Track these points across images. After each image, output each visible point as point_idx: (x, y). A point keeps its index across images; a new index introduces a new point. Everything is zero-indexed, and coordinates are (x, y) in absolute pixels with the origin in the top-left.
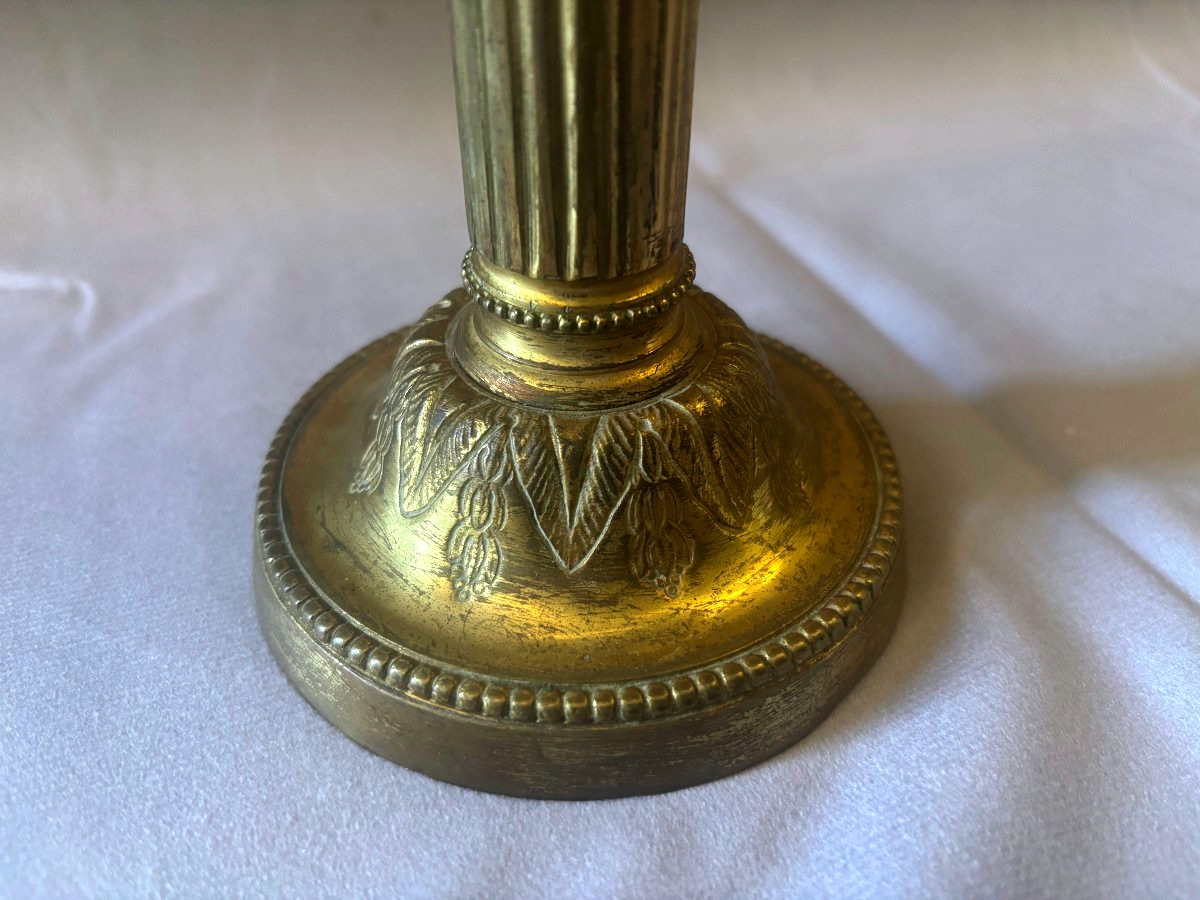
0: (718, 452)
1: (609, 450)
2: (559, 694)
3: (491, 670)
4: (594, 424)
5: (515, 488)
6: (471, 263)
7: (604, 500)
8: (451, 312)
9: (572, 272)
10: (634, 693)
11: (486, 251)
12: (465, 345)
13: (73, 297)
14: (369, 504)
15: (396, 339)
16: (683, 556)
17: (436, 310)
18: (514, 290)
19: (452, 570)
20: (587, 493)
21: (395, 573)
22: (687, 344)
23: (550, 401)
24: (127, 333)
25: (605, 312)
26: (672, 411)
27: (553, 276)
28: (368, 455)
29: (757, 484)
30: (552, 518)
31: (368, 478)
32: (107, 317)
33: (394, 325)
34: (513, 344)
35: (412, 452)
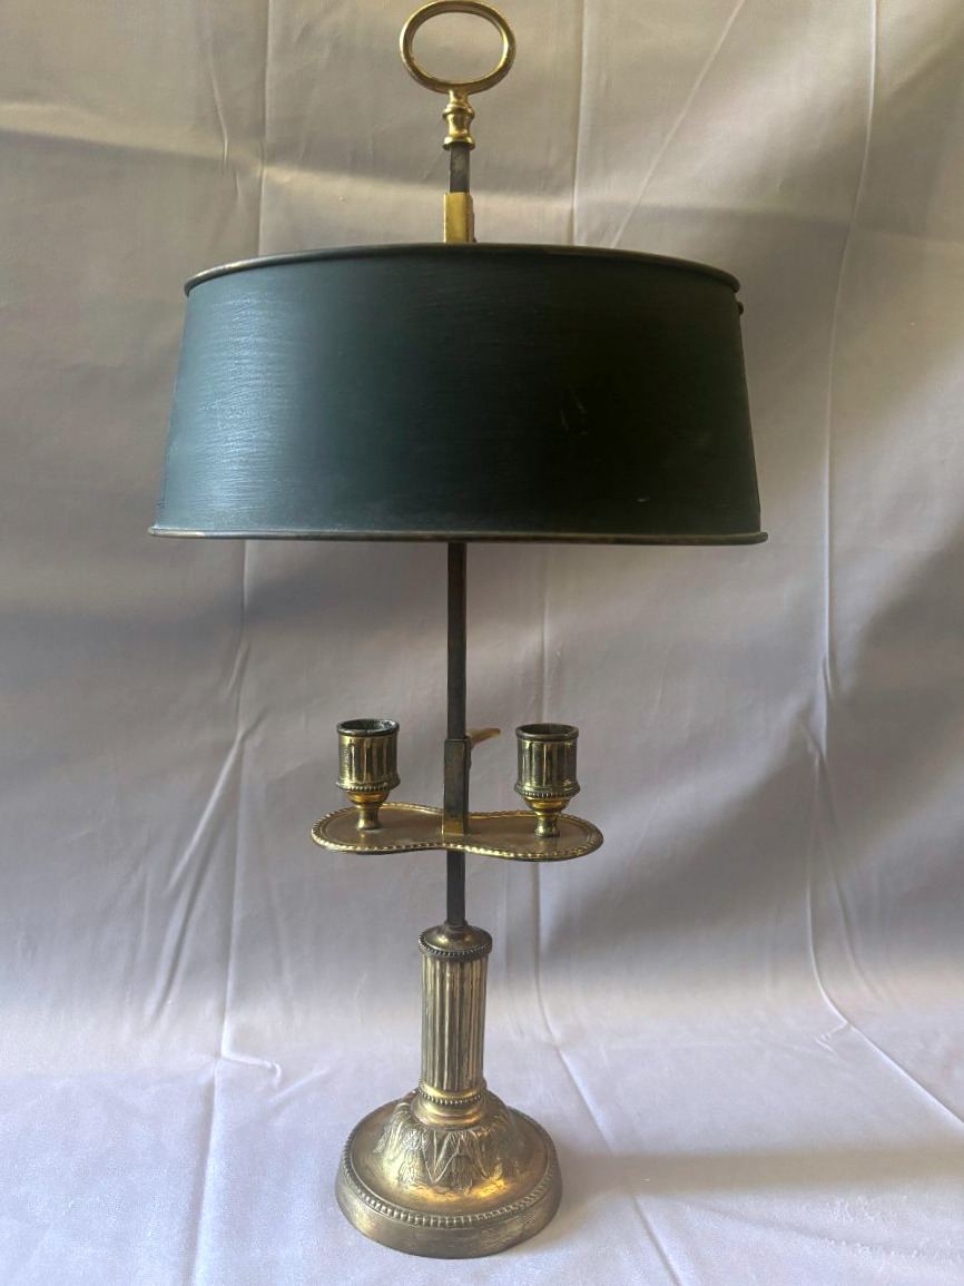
0: (483, 1150)
1: (449, 1143)
2: (422, 1216)
3: (405, 1207)
4: (446, 1135)
5: (421, 1152)
6: (421, 1082)
7: (446, 1159)
8: (415, 1095)
9: (445, 1088)
10: (444, 1219)
11: (424, 1079)
12: (416, 1107)
13: (273, 1070)
14: (379, 1156)
15: (397, 1102)
16: (468, 1183)
17: (411, 1094)
18: (432, 1092)
19: (400, 1178)
20: (441, 1156)
21: (383, 1178)
22: (481, 1115)
23: (436, 1126)
24: (292, 1089)
25: (458, 1100)
26: (470, 1135)
27: (440, 1088)
28: (382, 1140)
29: (496, 1164)
30: (431, 1163)
31: (379, 1148)
32: (285, 1080)
33: (397, 1098)
34: (429, 1108)
35: (395, 1137)
